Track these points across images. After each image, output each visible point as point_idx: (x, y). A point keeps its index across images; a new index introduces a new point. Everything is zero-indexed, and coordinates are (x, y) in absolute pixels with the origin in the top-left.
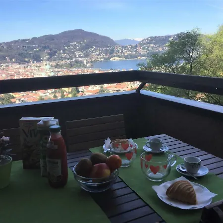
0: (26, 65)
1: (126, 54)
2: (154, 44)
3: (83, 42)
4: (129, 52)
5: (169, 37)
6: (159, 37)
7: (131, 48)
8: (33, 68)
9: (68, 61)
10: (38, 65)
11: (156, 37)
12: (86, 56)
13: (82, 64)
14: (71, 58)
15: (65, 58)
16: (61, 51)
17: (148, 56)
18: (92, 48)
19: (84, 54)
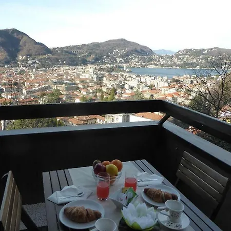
0: (73, 67)
1: (162, 63)
2: (189, 55)
3: (125, 49)
4: (164, 61)
5: (204, 50)
6: (194, 49)
7: (168, 58)
8: (80, 70)
9: (110, 66)
10: (84, 68)
11: (191, 50)
12: (126, 62)
13: (122, 69)
14: (112, 63)
15: (108, 63)
16: (105, 57)
17: (182, 67)
18: (132, 55)
19: (125, 60)
